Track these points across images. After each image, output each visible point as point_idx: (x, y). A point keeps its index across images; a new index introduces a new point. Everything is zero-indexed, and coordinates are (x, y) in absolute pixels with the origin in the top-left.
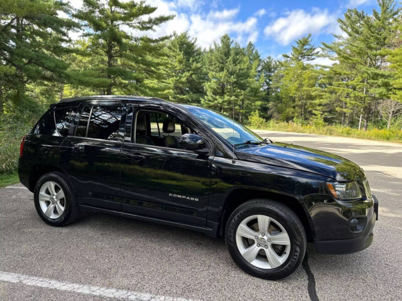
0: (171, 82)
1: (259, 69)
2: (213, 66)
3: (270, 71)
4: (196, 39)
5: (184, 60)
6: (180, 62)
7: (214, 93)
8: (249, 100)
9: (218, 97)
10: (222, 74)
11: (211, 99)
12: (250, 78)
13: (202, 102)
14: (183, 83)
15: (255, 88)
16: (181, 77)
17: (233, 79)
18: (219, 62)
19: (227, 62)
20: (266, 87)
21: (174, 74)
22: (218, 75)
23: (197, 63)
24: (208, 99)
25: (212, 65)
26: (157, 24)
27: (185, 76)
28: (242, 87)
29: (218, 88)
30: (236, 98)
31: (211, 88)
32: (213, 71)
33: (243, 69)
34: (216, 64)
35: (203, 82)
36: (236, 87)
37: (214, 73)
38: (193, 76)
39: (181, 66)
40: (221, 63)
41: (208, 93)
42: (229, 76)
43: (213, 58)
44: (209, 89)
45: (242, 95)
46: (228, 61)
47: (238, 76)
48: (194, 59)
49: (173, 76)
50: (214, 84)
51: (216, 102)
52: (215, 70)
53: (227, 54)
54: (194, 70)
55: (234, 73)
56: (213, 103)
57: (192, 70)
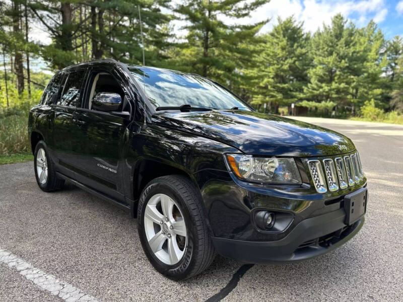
0: (271, 70)
1: (382, 51)
2: (321, 51)
3: (397, 53)
4: (303, 22)
5: (287, 47)
6: (283, 49)
7: (319, 81)
8: (365, 87)
9: (324, 85)
10: (331, 59)
11: (315, 87)
12: (368, 62)
13: (305, 91)
14: (284, 71)
15: (372, 74)
16: (282, 65)
17: (344, 63)
18: (328, 46)
19: (337, 45)
20: (391, 73)
21: (275, 62)
22: (325, 60)
23: (302, 48)
24: (312, 87)
25: (319, 50)
26: (252, 9)
27: (288, 63)
28: (356, 72)
29: (324, 74)
30: (346, 86)
31: (316, 75)
32: (320, 56)
33: (358, 52)
34: (323, 48)
35: (307, 69)
36: (347, 73)
37: (321, 58)
38: (297, 63)
39: (284, 53)
40: (331, 47)
41: (312, 80)
42: (340, 60)
43: (321, 41)
44: (314, 76)
45: (354, 82)
46: (339, 43)
47: (351, 60)
48: (299, 44)
49: (274, 64)
50: (321, 70)
51: (321, 90)
52: (323, 55)
53: (338, 36)
54: (298, 57)
55: (346, 56)
56: (318, 92)
57: (295, 57)
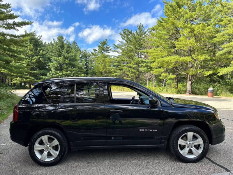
0: (25, 63)
1: (81, 56)
2: (54, 53)
3: (86, 57)
5: (34, 49)
6: (31, 50)
7: (55, 70)
8: (77, 73)
9: (58, 72)
10: (61, 59)
11: (54, 73)
12: (77, 61)
13: (48, 75)
14: (33, 63)
15: (80, 67)
16: (32, 60)
17: (67, 61)
18: (58, 51)
19: (62, 52)
20: (85, 66)
21: (26, 57)
22: (57, 58)
23: (43, 51)
24: (52, 73)
25: (53, 53)
27: (35, 59)
28: (73, 66)
29: (58, 66)
30: (70, 73)
32: (54, 56)
33: (73, 56)
34: (55, 52)
35: (47, 63)
36: (69, 66)
37: (55, 57)
38: (41, 59)
39: (32, 53)
41: (52, 69)
42: (65, 59)
43: (54, 49)
44: (52, 67)
45: (74, 71)
46: (63, 51)
47: (70, 60)
48: (41, 49)
49: (26, 59)
50: (56, 64)
51: (58, 75)
52: (55, 56)
53: (62, 47)
54: (41, 56)
55: (68, 58)
56: (55, 76)
57: (39, 55)
